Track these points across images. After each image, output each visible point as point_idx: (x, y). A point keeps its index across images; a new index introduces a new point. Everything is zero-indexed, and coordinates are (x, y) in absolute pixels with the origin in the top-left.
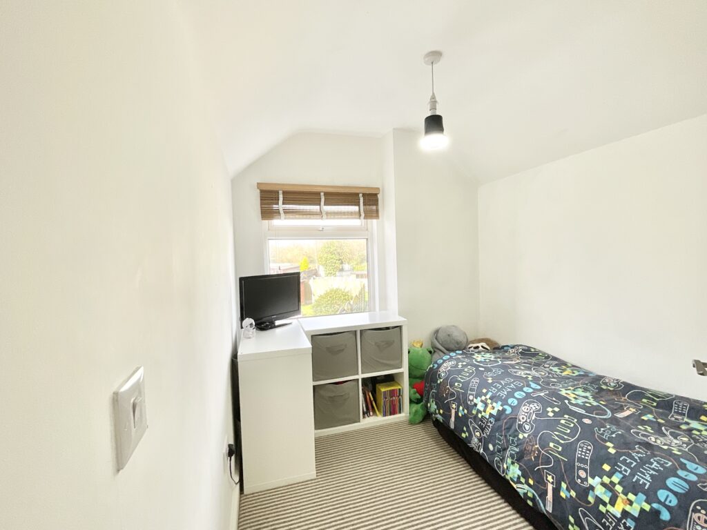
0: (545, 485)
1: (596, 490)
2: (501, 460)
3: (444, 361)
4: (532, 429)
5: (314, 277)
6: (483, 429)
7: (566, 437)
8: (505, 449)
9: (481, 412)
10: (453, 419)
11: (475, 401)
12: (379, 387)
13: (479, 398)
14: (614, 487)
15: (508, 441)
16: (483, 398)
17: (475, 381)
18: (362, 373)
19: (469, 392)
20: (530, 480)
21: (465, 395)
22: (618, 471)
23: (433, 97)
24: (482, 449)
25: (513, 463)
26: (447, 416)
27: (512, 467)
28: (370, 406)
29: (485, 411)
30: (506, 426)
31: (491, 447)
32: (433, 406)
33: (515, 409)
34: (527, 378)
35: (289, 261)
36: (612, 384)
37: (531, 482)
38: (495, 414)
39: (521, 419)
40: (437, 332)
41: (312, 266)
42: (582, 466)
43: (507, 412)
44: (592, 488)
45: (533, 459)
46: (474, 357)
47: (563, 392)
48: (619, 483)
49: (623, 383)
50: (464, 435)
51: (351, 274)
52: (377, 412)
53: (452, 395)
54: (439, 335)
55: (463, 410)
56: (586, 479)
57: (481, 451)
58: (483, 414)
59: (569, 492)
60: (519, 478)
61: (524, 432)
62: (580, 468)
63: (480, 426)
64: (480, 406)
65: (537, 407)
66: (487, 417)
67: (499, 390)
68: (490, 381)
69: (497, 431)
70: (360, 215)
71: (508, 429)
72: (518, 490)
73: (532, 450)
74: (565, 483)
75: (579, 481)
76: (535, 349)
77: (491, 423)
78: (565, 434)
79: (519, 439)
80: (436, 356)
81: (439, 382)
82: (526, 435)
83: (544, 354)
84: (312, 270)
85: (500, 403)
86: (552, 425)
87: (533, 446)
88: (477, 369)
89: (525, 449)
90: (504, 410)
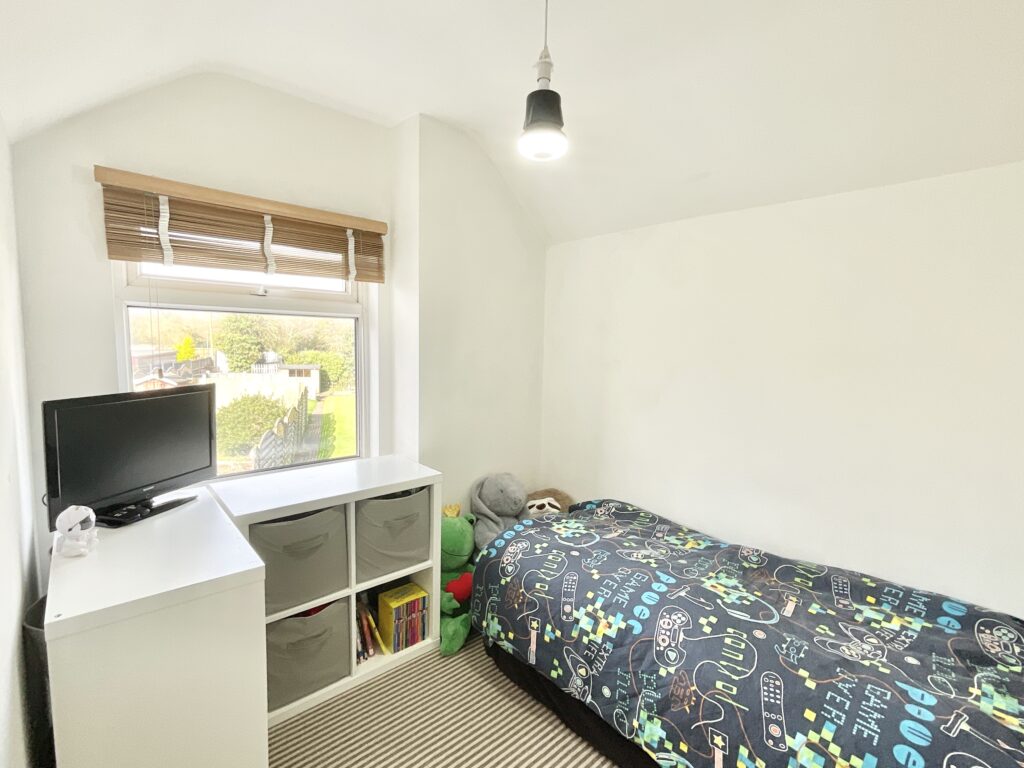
0: (710, 751)
1: (799, 756)
2: (625, 712)
3: (508, 542)
4: (681, 658)
5: (208, 372)
6: (590, 662)
7: (739, 668)
8: (634, 696)
9: (587, 634)
10: (533, 647)
11: (576, 614)
12: (386, 599)
13: (582, 609)
14: (827, 746)
15: (639, 681)
16: (590, 608)
17: (571, 581)
18: (358, 582)
19: (563, 599)
20: (681, 744)
21: (556, 605)
22: (828, 719)
23: (545, 55)
24: (590, 696)
25: (650, 718)
26: (522, 643)
27: (648, 726)
28: (368, 639)
29: (594, 631)
30: (637, 655)
31: (606, 692)
32: (494, 627)
33: (649, 624)
34: (648, 563)
35: (152, 342)
36: (755, 559)
37: (684, 747)
38: (614, 637)
39: (661, 642)
40: (481, 485)
41: (202, 353)
42: (773, 716)
43: (636, 632)
44: (793, 753)
45: (688, 711)
46: (554, 529)
47: (708, 584)
48: (834, 741)
49: (766, 554)
50: (554, 674)
51: (280, 368)
52: (383, 647)
53: (531, 604)
54: (485, 491)
55: (553, 631)
56: (782, 739)
57: (589, 699)
58: (592, 636)
59: (754, 761)
60: (661, 741)
61: (668, 665)
62: (769, 721)
63: (586, 657)
64: (586, 624)
65: (683, 619)
66: (599, 641)
67: (615, 593)
68: (596, 577)
69: (618, 664)
70: (347, 273)
71: (640, 660)
72: (660, 762)
73: (684, 696)
74: (747, 747)
75: (771, 742)
76: (632, 506)
77: (606, 651)
78: (737, 662)
79: (660, 677)
80: (480, 527)
81: (503, 582)
82: (672, 670)
83: (647, 513)
84: (203, 360)
85: (620, 616)
86: (714, 648)
87: (687, 687)
88: (568, 555)
89: (672, 694)
90: (629, 629)
